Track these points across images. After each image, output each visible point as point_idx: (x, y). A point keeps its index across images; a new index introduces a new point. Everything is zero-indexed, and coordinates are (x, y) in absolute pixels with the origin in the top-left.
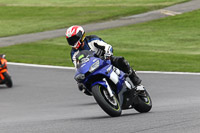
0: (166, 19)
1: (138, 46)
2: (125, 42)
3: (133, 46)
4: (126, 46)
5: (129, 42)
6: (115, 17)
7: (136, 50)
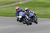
0: (20, 4)
1: (13, 11)
2: (10, 10)
3: (12, 11)
4: (10, 11)
5: (11, 10)
6: (7, 4)
7: (12, 12)
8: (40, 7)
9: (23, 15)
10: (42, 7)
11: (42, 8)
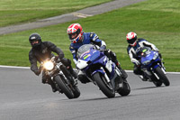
8: (149, 30)
9: (91, 57)
10: (156, 30)
11: (156, 33)
